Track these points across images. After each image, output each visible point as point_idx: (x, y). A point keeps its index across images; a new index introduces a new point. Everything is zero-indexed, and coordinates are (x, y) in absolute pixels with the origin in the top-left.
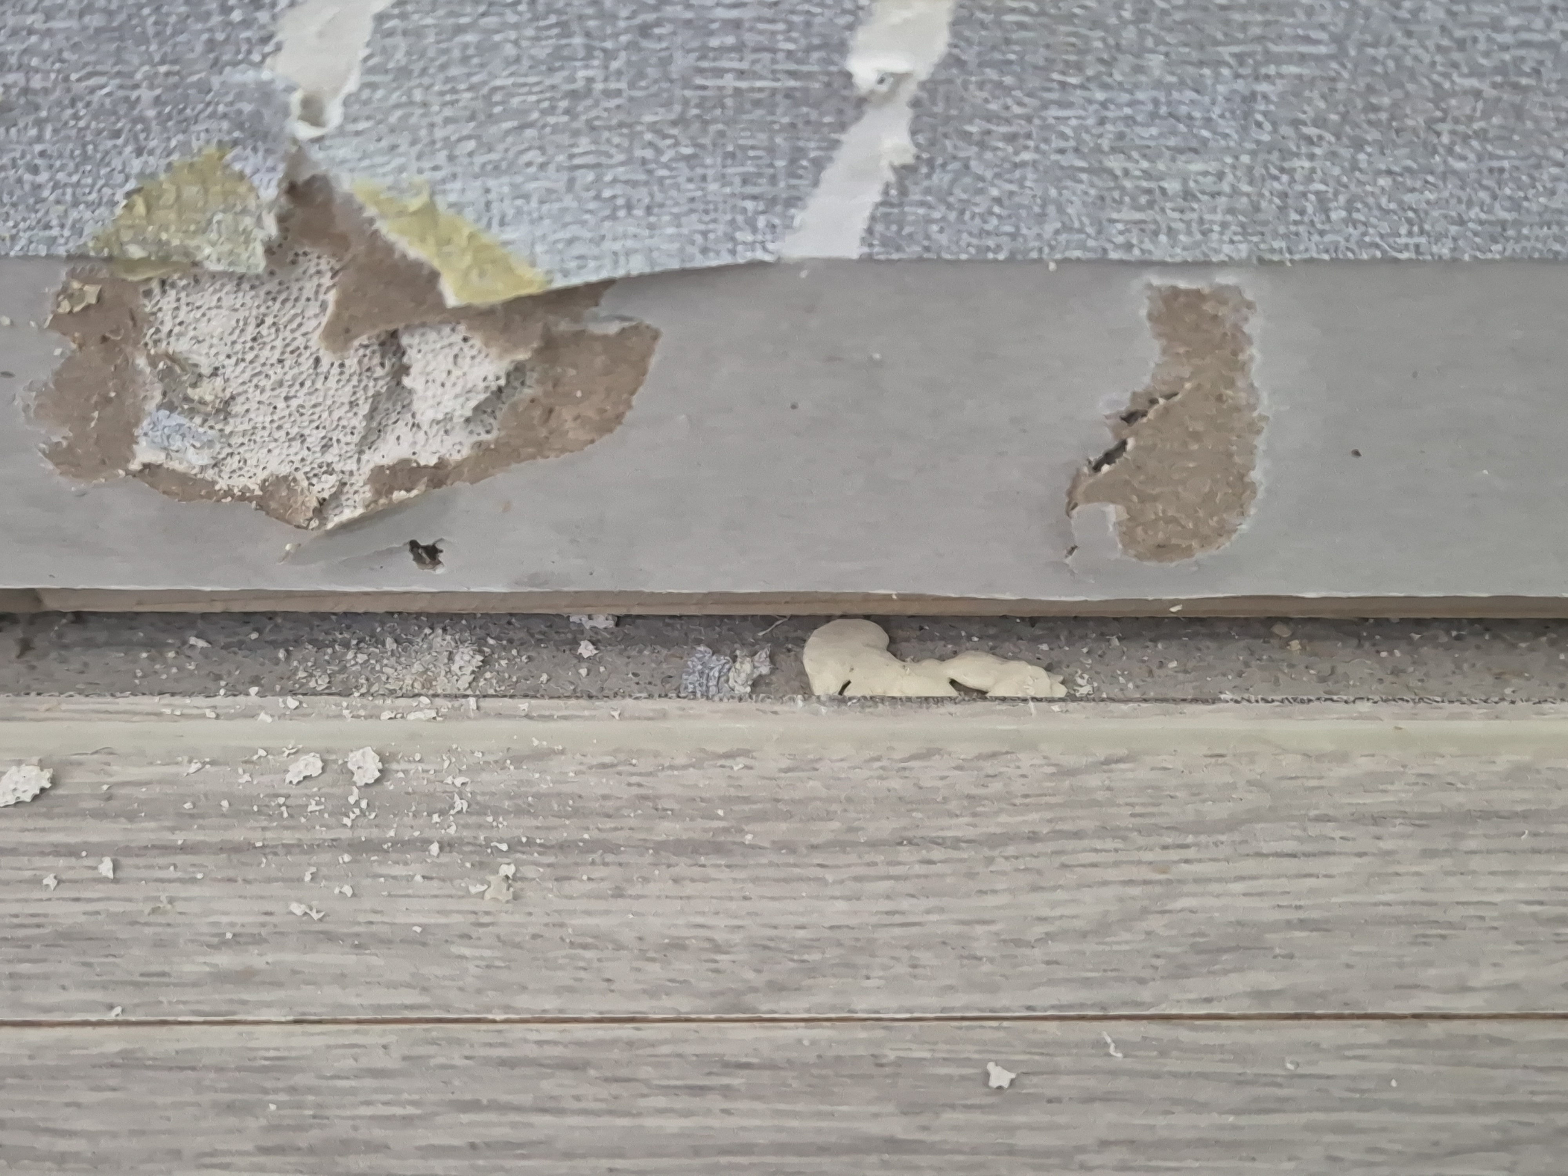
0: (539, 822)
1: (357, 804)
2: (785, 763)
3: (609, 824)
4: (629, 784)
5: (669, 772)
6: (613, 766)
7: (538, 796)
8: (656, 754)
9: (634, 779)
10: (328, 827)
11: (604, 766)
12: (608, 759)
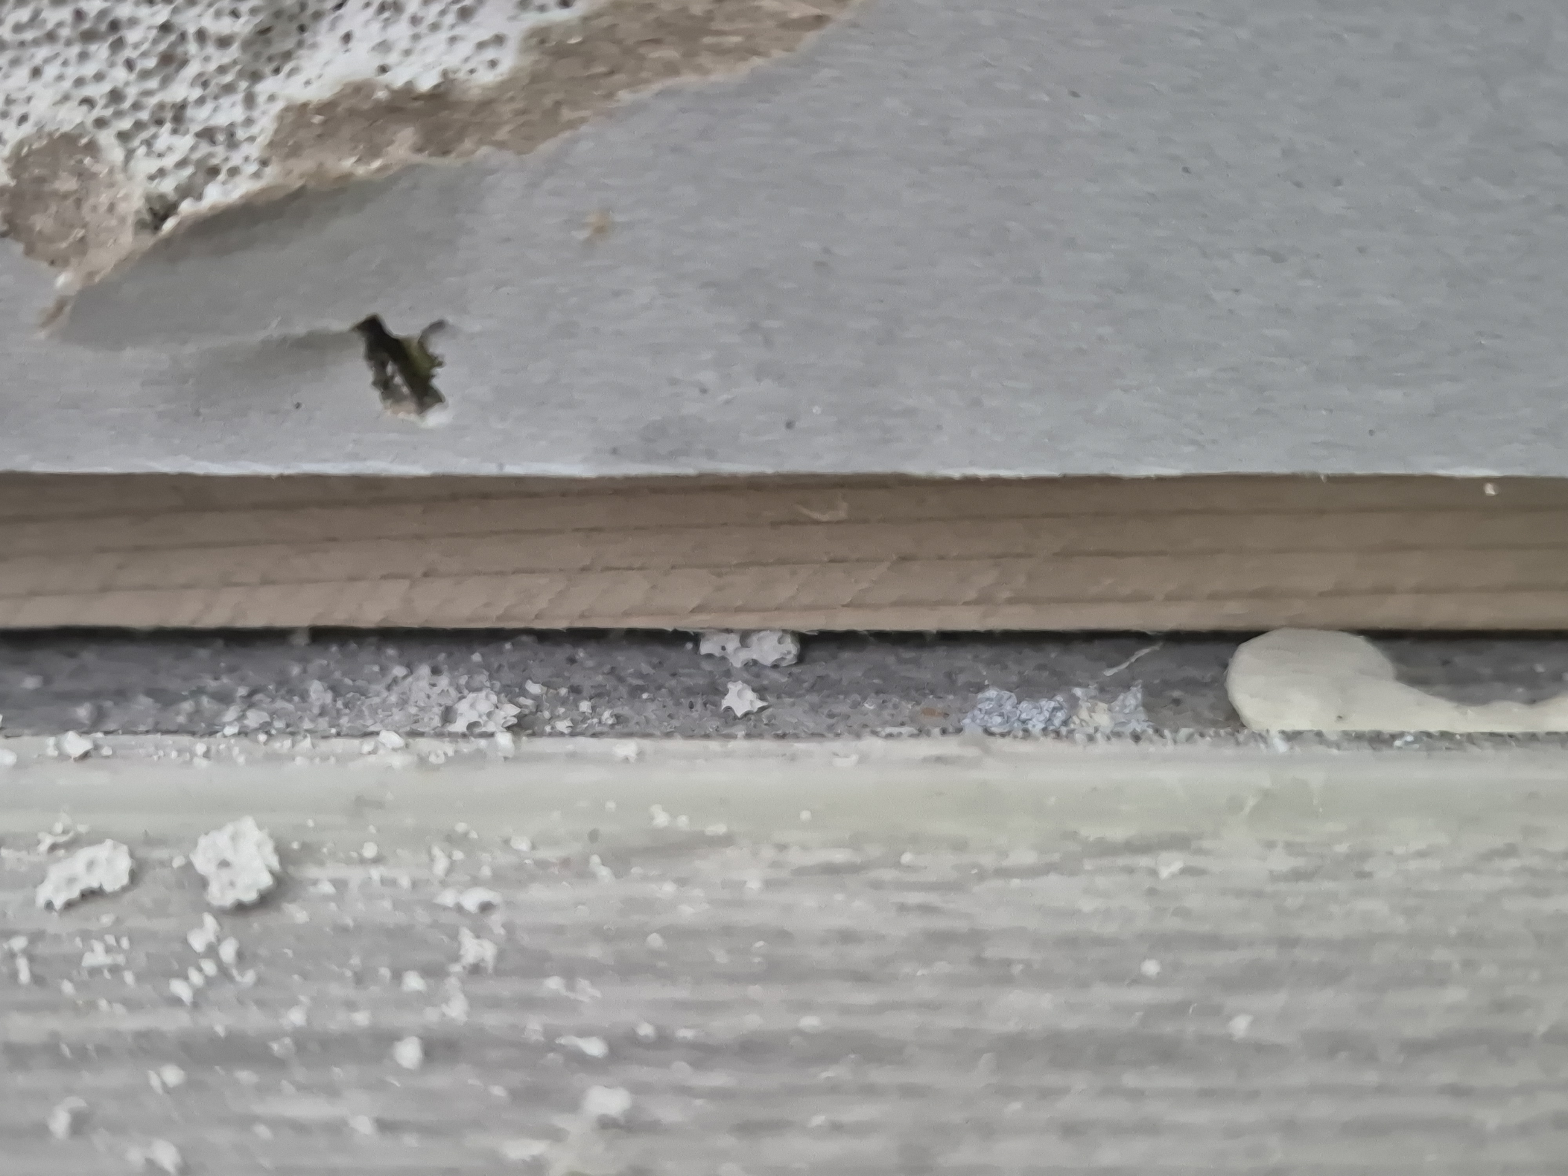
0: (682, 993)
1: (212, 951)
2: (1281, 862)
3: (865, 997)
4: (903, 908)
5: (997, 883)
6: (853, 869)
7: (672, 933)
8: (959, 846)
9: (914, 898)
10: (132, 1005)
11: (831, 870)
12: (840, 856)
